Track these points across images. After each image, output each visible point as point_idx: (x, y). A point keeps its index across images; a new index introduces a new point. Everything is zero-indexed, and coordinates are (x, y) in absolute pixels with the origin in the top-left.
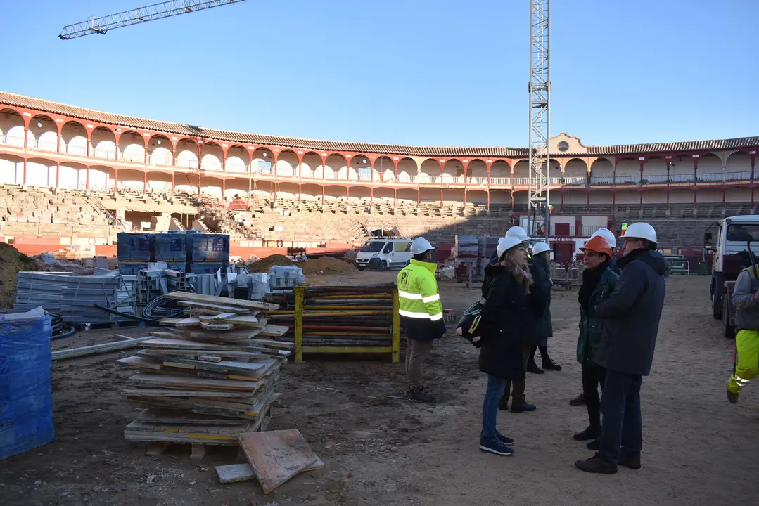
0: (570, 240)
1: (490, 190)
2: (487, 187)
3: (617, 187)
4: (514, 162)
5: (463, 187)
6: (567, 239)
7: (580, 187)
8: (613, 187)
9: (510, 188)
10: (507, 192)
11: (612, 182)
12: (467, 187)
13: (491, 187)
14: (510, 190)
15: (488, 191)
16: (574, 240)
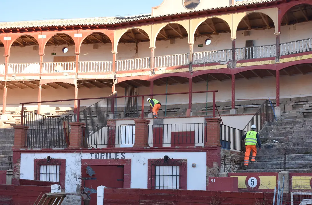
0: (120, 156)
1: (79, 82)
2: (74, 77)
3: (282, 61)
4: (118, 35)
5: (37, 78)
6: (113, 156)
7: (219, 67)
8: (275, 62)
9: (111, 76)
10: (106, 84)
11: (274, 54)
12: (43, 78)
13: (81, 77)
14: (111, 81)
15: (75, 83)
16: (128, 156)
